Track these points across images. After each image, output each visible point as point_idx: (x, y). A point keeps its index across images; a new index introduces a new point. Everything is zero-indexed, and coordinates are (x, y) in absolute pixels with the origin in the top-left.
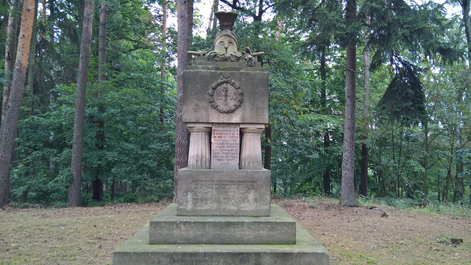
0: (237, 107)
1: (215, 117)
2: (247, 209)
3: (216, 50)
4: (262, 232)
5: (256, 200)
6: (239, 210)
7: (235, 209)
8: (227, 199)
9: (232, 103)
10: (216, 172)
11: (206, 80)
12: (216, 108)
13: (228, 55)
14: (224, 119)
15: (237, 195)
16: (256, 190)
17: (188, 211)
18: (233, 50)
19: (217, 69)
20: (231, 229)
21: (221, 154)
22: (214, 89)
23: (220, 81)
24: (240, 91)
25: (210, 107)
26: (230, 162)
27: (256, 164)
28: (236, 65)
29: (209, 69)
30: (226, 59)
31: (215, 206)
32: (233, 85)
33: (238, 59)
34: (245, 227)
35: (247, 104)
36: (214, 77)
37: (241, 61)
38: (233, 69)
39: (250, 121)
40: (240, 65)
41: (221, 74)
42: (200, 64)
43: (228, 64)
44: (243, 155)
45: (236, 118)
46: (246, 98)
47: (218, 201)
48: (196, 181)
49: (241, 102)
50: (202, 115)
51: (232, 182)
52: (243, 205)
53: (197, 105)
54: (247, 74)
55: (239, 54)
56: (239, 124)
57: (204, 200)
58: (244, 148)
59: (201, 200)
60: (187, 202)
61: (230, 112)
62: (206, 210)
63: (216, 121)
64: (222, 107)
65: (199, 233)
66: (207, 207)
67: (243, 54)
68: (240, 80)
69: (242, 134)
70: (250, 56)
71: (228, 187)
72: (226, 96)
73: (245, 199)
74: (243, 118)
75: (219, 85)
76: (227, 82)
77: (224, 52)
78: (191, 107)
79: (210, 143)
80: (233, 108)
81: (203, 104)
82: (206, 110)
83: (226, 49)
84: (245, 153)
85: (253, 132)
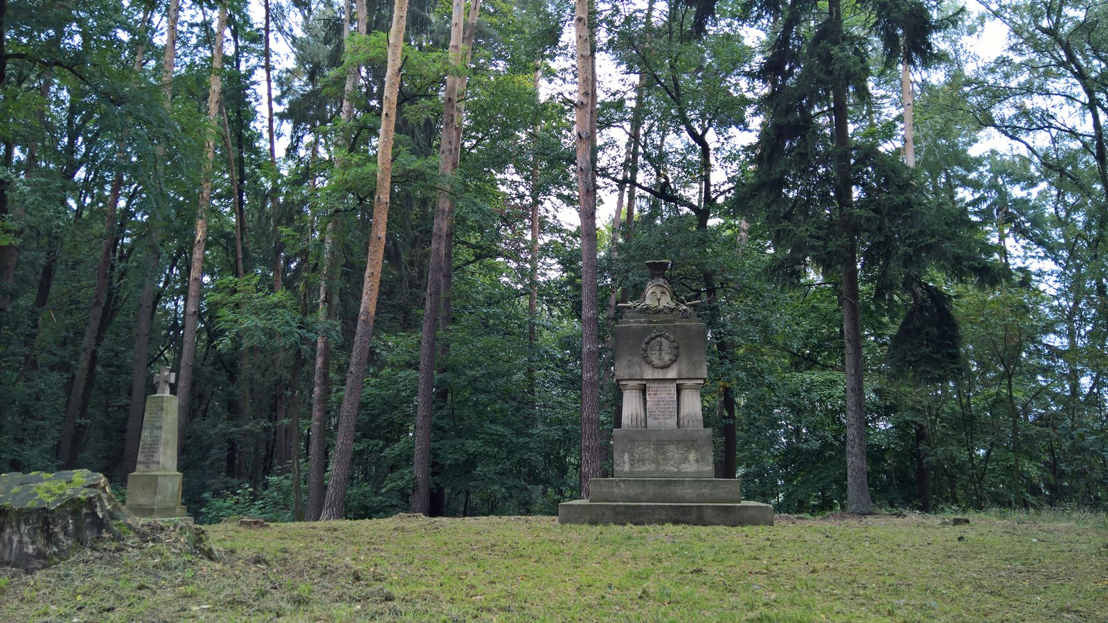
0: (673, 362)
1: (649, 374)
2: (688, 470)
3: (648, 302)
4: (704, 491)
5: (697, 461)
6: (679, 472)
7: (676, 470)
8: (666, 459)
9: (667, 358)
10: (653, 431)
11: (638, 335)
12: (650, 363)
13: (661, 307)
14: (659, 374)
15: (676, 456)
16: (697, 450)
17: (626, 473)
18: (666, 301)
19: (650, 322)
20: (672, 488)
21: (657, 413)
22: (647, 343)
23: (653, 335)
24: (675, 344)
25: (644, 363)
26: (667, 421)
27: (696, 423)
28: (670, 317)
29: (641, 323)
30: (659, 312)
31: (653, 466)
32: (667, 338)
33: (672, 310)
34: (686, 485)
35: (683, 359)
36: (647, 331)
37: (675, 313)
38: (666, 322)
39: (687, 376)
40: (674, 316)
41: (654, 327)
42: (632, 317)
43: (662, 317)
44: (682, 414)
45: (672, 374)
46: (682, 352)
47: (657, 463)
48: (632, 441)
49: (677, 356)
50: (637, 371)
51: (671, 442)
52: (683, 466)
53: (630, 361)
54: (682, 327)
55: (672, 305)
56: (675, 379)
57: (642, 461)
58: (682, 406)
59: (639, 461)
60: (624, 463)
61: (665, 367)
62: (644, 472)
63: (650, 377)
64: (656, 362)
65: (639, 491)
66: (644, 468)
67: (677, 305)
68: (675, 333)
69: (679, 390)
70: (684, 307)
71: (666, 447)
72: (660, 350)
73: (685, 460)
74: (679, 372)
75: (653, 339)
76: (660, 336)
77: (656, 304)
78: (624, 363)
79: (645, 400)
80: (668, 362)
81: (636, 360)
82: (640, 366)
83: (659, 300)
84: (684, 412)
85: (691, 388)
